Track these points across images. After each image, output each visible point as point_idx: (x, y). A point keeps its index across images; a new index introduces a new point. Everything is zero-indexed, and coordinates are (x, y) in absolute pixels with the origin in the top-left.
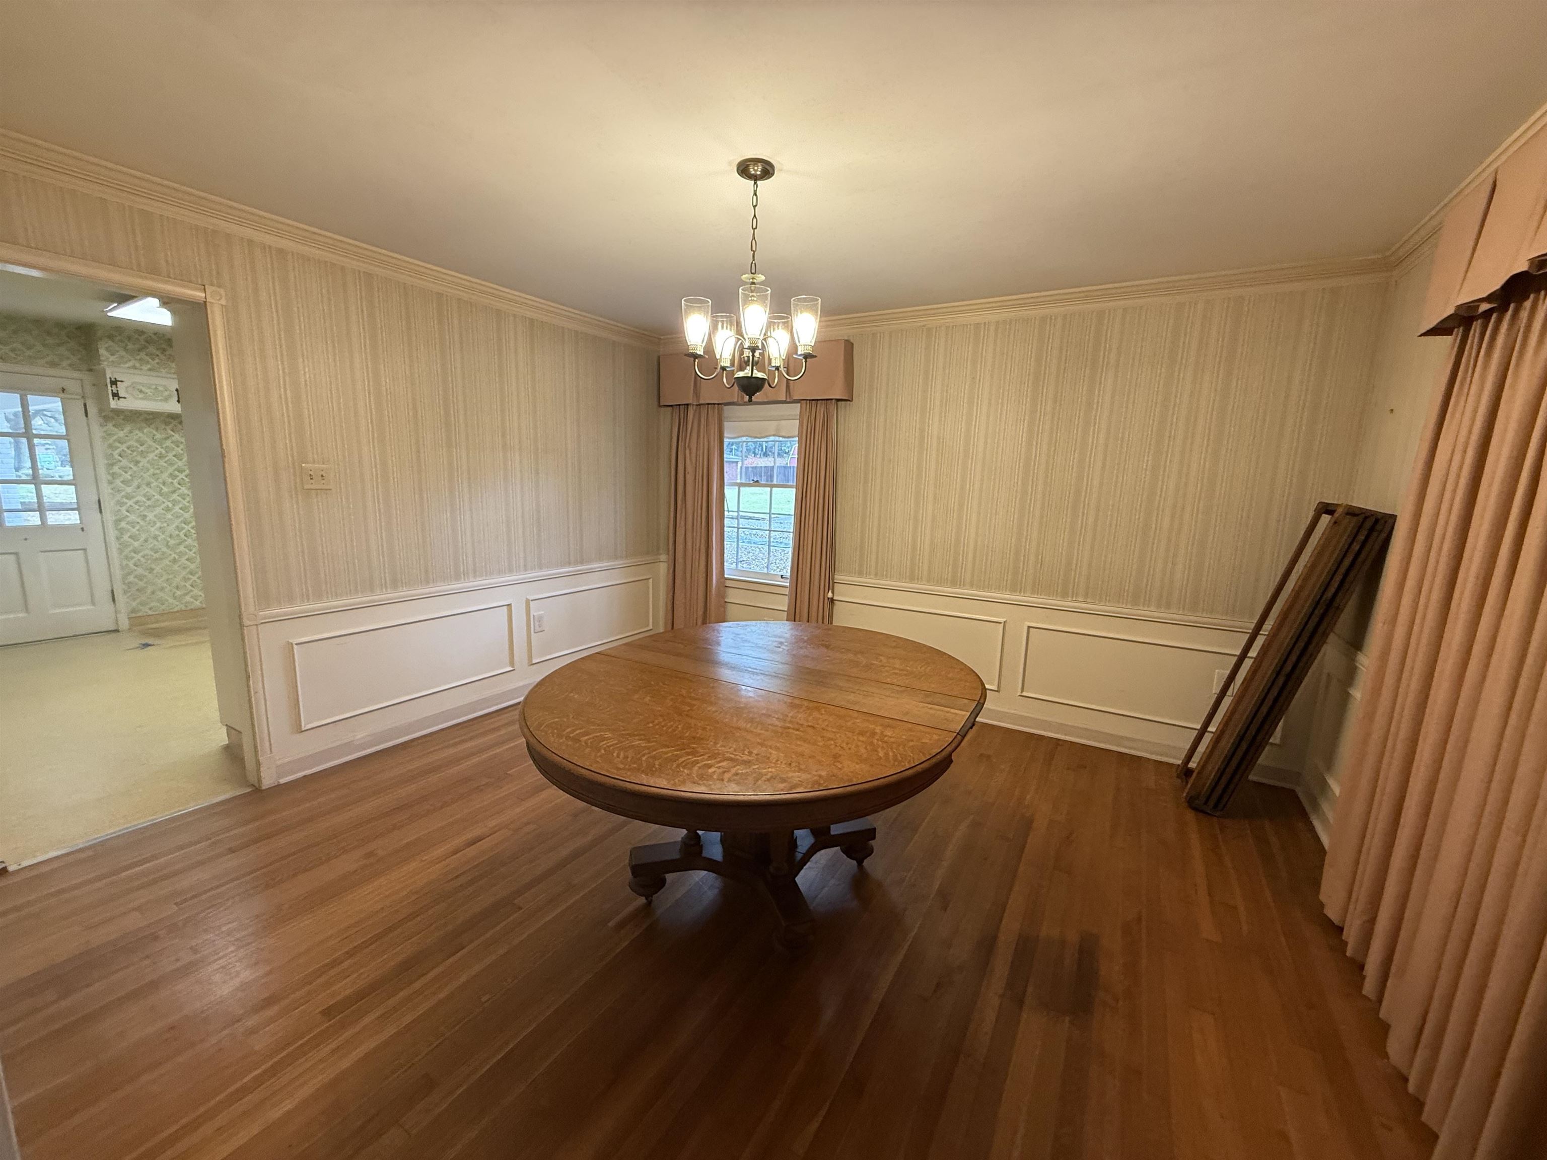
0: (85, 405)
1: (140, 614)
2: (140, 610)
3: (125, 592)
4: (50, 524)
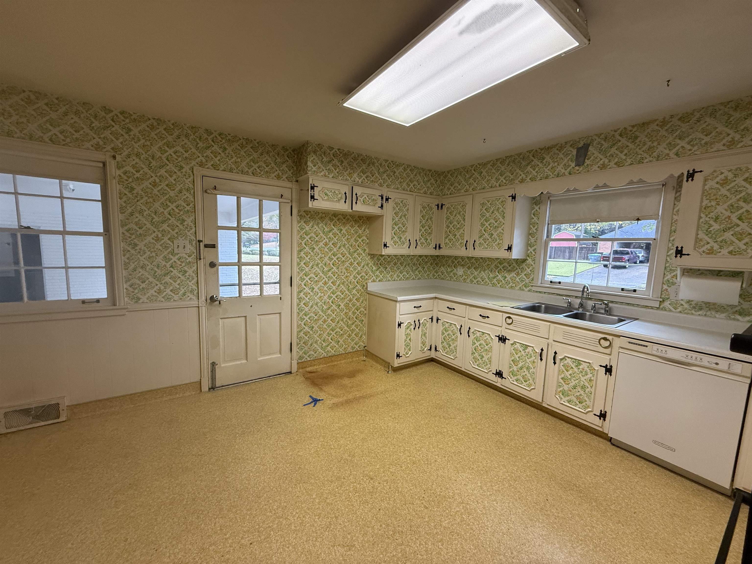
0: (291, 206)
2: (303, 358)
3: (297, 344)
4: (264, 294)
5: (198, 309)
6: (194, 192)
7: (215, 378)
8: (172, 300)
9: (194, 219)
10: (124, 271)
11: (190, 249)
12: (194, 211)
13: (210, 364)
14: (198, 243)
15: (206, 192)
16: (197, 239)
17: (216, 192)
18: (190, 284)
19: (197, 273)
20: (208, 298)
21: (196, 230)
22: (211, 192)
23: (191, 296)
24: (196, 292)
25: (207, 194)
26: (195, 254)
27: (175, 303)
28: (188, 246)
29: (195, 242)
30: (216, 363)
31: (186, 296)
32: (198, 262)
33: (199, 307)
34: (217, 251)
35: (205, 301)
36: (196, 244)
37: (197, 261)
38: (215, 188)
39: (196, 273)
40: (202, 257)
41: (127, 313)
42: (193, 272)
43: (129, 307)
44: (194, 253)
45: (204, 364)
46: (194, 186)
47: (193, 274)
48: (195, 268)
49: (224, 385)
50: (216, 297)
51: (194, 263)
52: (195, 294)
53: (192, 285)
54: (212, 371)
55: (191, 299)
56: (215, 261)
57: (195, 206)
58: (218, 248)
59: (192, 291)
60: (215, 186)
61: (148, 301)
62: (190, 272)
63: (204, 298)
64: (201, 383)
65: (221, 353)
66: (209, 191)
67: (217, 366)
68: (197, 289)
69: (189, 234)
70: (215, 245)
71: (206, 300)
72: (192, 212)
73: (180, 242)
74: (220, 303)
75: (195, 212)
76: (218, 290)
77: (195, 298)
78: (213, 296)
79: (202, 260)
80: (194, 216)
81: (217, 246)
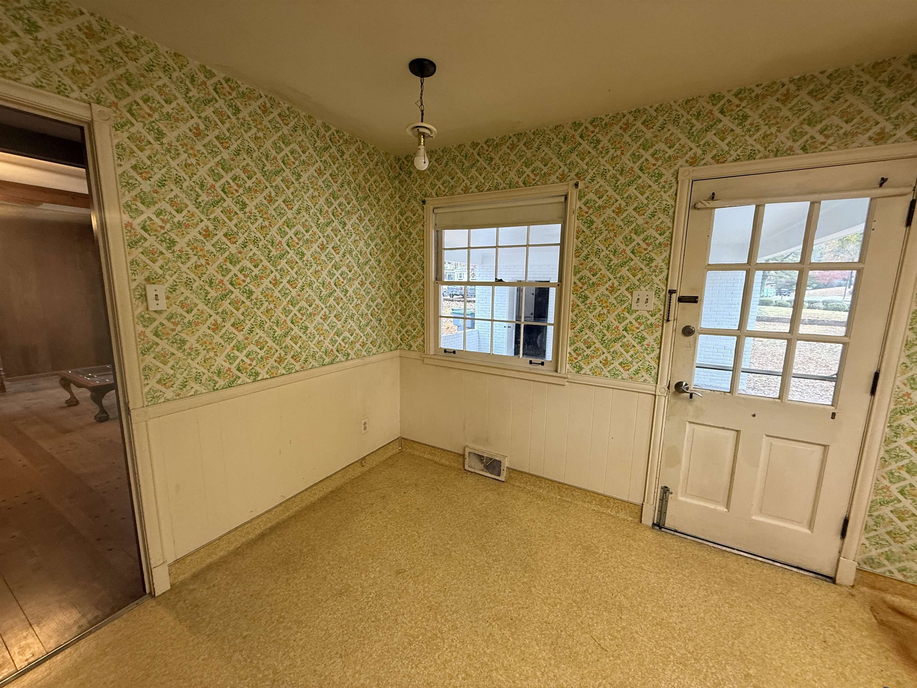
1: (878, 571)
2: (880, 565)
3: (867, 528)
4: (790, 397)
5: (654, 397)
6: (674, 212)
7: (665, 513)
8: (620, 377)
9: (668, 256)
10: (570, 331)
11: (654, 304)
12: (669, 243)
13: (660, 487)
14: (668, 295)
15: (695, 207)
16: (668, 289)
17: (712, 204)
18: (648, 358)
19: (661, 342)
20: (673, 384)
21: (668, 275)
22: (703, 206)
23: (647, 376)
24: (654, 372)
25: (696, 211)
26: (662, 312)
27: (622, 383)
28: (653, 300)
29: (664, 293)
30: (671, 491)
31: (640, 375)
32: (665, 324)
33: (655, 395)
34: (700, 309)
35: (667, 389)
36: (665, 296)
37: (663, 324)
38: (713, 197)
39: (659, 341)
40: (671, 318)
41: (567, 383)
42: (655, 340)
43: (569, 376)
44: (660, 310)
45: (650, 483)
46: (675, 202)
47: (654, 343)
48: (658, 334)
49: (679, 530)
50: (686, 385)
51: (657, 326)
52: (653, 374)
53: (650, 359)
54: (662, 500)
55: (645, 381)
56: (693, 325)
57: (672, 235)
58: (701, 304)
59: (648, 370)
60: (713, 194)
61: (590, 373)
62: (650, 340)
63: (665, 384)
64: (642, 509)
65: (681, 478)
66: (699, 205)
67: (670, 496)
68: (656, 366)
69: (656, 280)
70: (697, 297)
71: (669, 388)
72: (666, 245)
73: (642, 293)
74: (691, 397)
75: (671, 245)
76: (691, 374)
77: (651, 380)
78: (681, 383)
79: (671, 323)
80: (668, 251)
81: (702, 300)
